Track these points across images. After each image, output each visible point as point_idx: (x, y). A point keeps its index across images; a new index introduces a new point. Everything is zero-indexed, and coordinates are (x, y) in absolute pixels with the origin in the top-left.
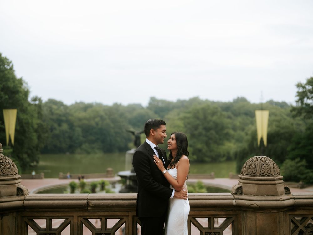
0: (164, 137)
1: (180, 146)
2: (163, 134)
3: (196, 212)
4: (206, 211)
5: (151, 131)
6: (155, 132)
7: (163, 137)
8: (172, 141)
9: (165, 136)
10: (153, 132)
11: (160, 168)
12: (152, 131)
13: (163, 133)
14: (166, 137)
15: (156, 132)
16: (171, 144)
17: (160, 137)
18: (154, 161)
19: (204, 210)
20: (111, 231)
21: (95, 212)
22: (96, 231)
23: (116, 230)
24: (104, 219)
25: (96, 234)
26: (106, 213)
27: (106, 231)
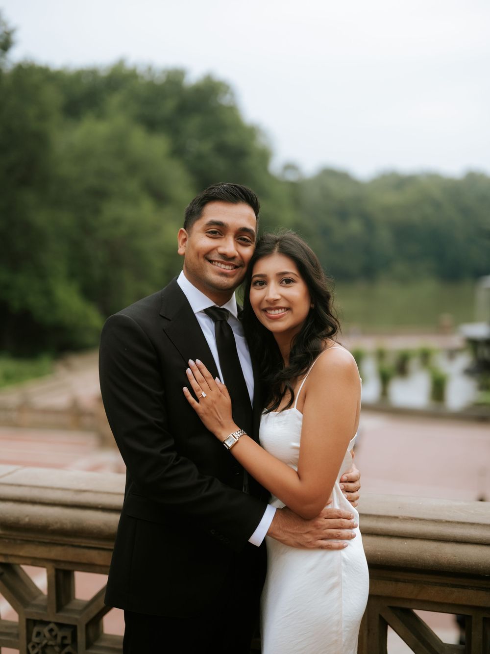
3: (401, 585)
4: (448, 590)
18: (185, 389)
19: (436, 584)
20: (77, 616)
21: (19, 542)
22: (29, 610)
23: (92, 615)
24: (53, 572)
25: (28, 620)
26: (56, 553)
27: (61, 614)
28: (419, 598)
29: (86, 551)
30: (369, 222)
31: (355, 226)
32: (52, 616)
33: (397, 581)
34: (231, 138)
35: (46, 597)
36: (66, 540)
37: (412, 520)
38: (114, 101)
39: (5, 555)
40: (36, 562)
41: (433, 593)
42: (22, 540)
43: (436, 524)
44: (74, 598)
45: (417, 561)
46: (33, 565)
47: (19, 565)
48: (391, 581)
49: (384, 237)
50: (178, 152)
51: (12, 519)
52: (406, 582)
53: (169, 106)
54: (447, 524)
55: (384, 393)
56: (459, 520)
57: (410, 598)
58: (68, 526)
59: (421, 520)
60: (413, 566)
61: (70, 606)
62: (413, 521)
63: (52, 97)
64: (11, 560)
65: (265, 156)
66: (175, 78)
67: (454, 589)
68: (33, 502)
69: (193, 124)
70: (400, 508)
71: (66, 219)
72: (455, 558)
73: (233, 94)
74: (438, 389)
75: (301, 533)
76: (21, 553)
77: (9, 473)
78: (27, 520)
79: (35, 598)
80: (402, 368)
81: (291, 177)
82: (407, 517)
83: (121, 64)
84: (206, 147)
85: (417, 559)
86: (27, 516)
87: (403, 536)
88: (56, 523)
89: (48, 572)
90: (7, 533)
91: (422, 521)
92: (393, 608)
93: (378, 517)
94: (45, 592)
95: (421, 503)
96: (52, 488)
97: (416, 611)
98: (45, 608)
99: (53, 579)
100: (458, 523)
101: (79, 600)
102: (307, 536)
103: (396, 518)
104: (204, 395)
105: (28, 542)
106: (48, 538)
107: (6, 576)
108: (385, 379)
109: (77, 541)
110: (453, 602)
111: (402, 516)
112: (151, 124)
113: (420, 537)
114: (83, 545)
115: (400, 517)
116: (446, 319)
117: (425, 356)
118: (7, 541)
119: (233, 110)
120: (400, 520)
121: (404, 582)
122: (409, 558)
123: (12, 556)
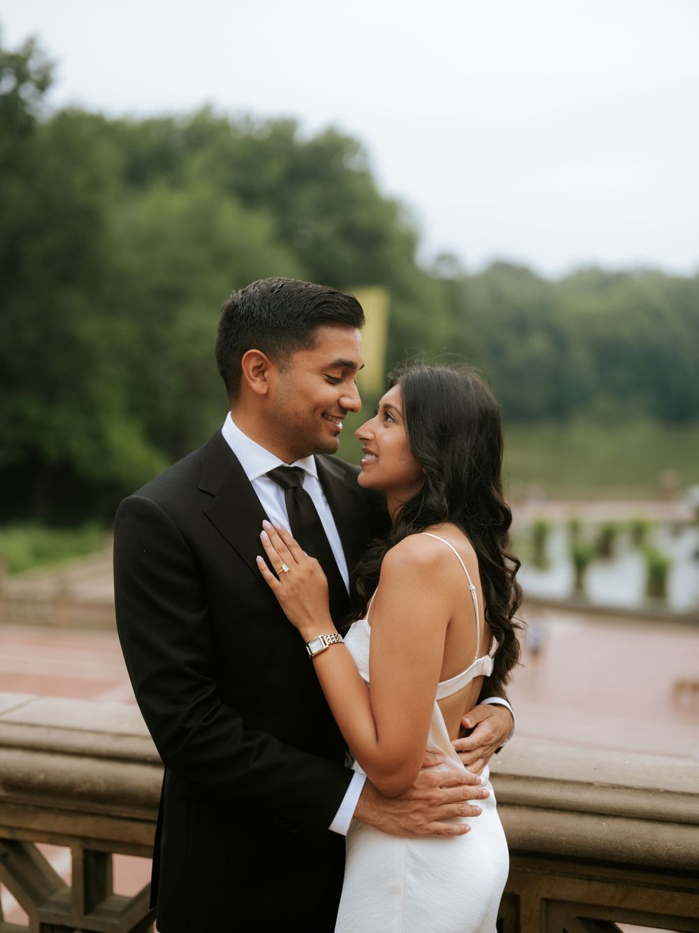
0: (344, 410)
1: (432, 459)
2: (328, 392)
5: (249, 364)
6: (272, 374)
7: (334, 411)
8: (381, 430)
9: (346, 402)
10: (260, 370)
11: (292, 611)
12: (253, 363)
13: (333, 381)
14: (353, 410)
15: (282, 370)
16: (372, 448)
17: (302, 407)
18: (260, 559)
20: (115, 921)
21: (30, 809)
22: (44, 910)
23: (137, 920)
24: (80, 854)
25: (42, 925)
26: (85, 826)
27: (92, 917)
28: (623, 906)
29: (129, 824)
30: (559, 338)
31: (539, 344)
32: (76, 920)
33: (591, 879)
34: (363, 217)
35: (69, 891)
36: (100, 807)
37: (614, 788)
38: (197, 163)
39: (11, 828)
40: (57, 839)
41: (644, 899)
42: (34, 806)
43: (651, 795)
44: (112, 893)
45: (620, 852)
46: (51, 842)
47: (32, 842)
48: (581, 879)
49: (581, 361)
50: (285, 236)
51: (20, 775)
52: (603, 882)
53: (274, 170)
54: (667, 796)
55: (579, 584)
56: (684, 791)
57: (610, 905)
58: (103, 788)
59: (627, 788)
60: (615, 859)
61: (104, 906)
62: (616, 790)
63: (108, 157)
64: (19, 836)
65: (410, 243)
66: (283, 132)
67: (676, 894)
68: (52, 751)
69: (307, 196)
70: (595, 769)
71: (125, 330)
72: (678, 847)
73: (365, 155)
74: (657, 580)
75: (407, 813)
76: (34, 826)
77: (19, 706)
78: (42, 777)
79: (53, 892)
80: (605, 548)
81: (447, 272)
82: (607, 784)
83: (207, 110)
84: (326, 229)
85: (620, 848)
86: (42, 771)
87: (601, 812)
88: (85, 782)
89: (73, 853)
90: (14, 795)
91: (629, 791)
92: (584, 920)
93: (564, 782)
94: (69, 882)
95: (627, 763)
96: (80, 730)
97: (619, 925)
98: (67, 908)
99: (80, 864)
100: (684, 794)
101: (119, 896)
102: (417, 817)
103: (590, 784)
104: (286, 569)
105: (44, 809)
106: (72, 805)
107: (12, 858)
108: (580, 564)
109: (116, 810)
110: (676, 914)
111: (599, 782)
112: (248, 196)
113: (626, 815)
114: (124, 815)
115: (596, 784)
116: (670, 477)
117: (639, 533)
118: (13, 807)
119: (365, 177)
120: (596, 788)
121: (602, 881)
122: (610, 846)
123: (20, 829)
